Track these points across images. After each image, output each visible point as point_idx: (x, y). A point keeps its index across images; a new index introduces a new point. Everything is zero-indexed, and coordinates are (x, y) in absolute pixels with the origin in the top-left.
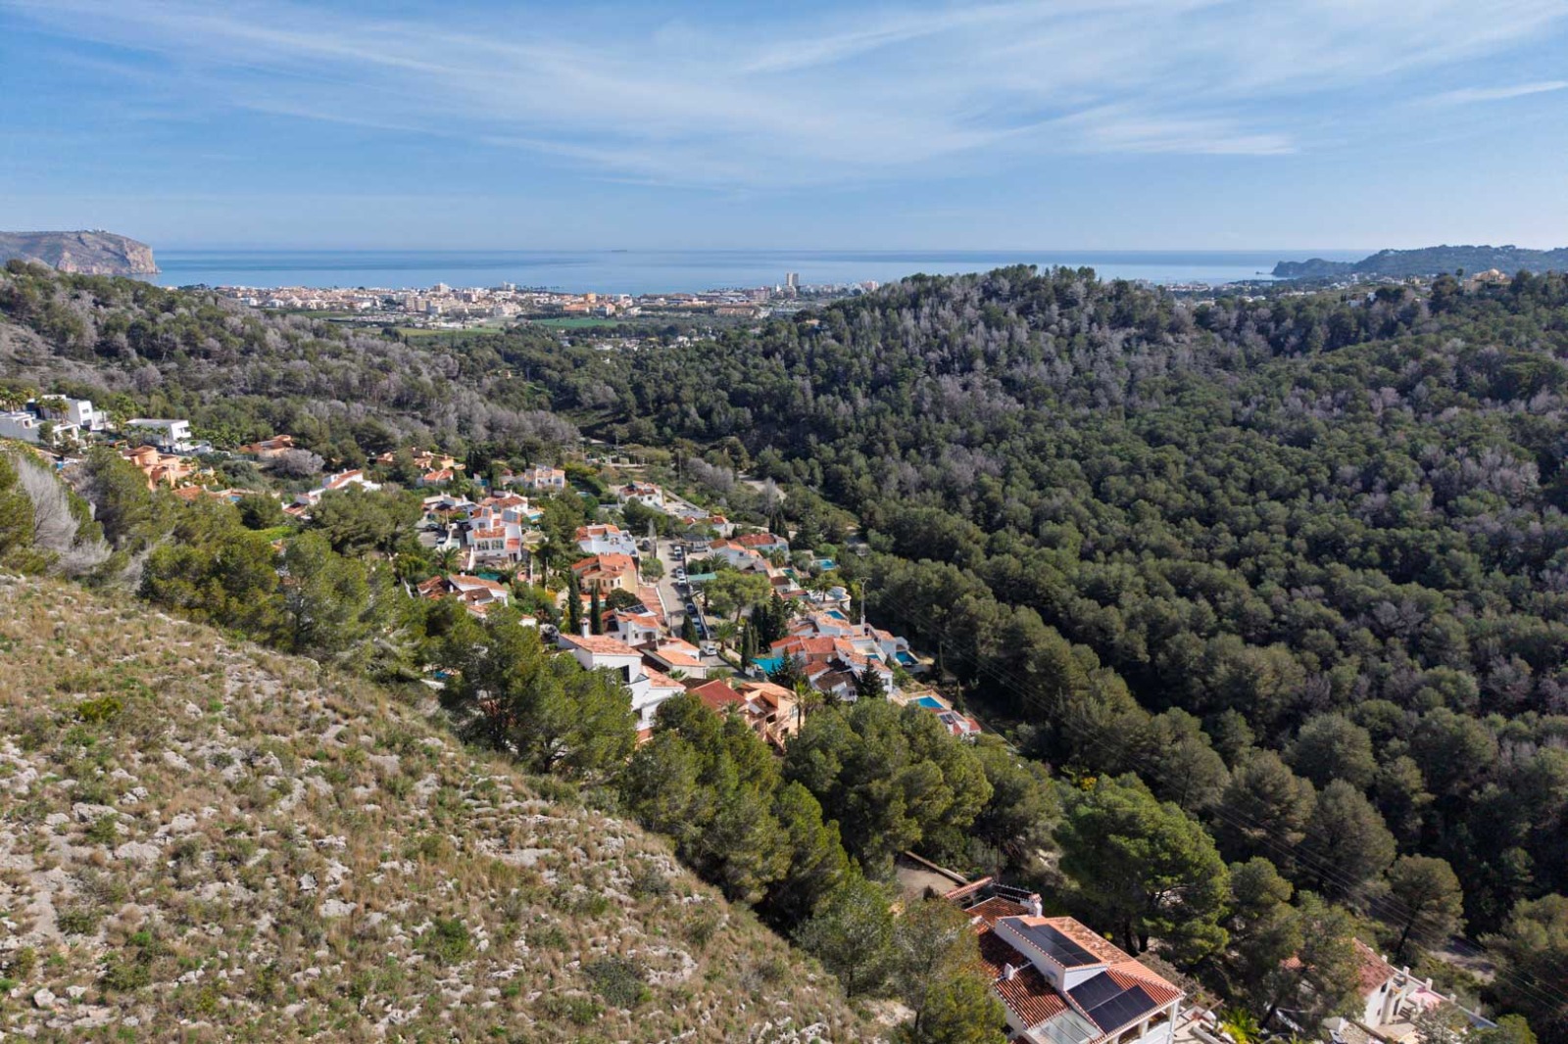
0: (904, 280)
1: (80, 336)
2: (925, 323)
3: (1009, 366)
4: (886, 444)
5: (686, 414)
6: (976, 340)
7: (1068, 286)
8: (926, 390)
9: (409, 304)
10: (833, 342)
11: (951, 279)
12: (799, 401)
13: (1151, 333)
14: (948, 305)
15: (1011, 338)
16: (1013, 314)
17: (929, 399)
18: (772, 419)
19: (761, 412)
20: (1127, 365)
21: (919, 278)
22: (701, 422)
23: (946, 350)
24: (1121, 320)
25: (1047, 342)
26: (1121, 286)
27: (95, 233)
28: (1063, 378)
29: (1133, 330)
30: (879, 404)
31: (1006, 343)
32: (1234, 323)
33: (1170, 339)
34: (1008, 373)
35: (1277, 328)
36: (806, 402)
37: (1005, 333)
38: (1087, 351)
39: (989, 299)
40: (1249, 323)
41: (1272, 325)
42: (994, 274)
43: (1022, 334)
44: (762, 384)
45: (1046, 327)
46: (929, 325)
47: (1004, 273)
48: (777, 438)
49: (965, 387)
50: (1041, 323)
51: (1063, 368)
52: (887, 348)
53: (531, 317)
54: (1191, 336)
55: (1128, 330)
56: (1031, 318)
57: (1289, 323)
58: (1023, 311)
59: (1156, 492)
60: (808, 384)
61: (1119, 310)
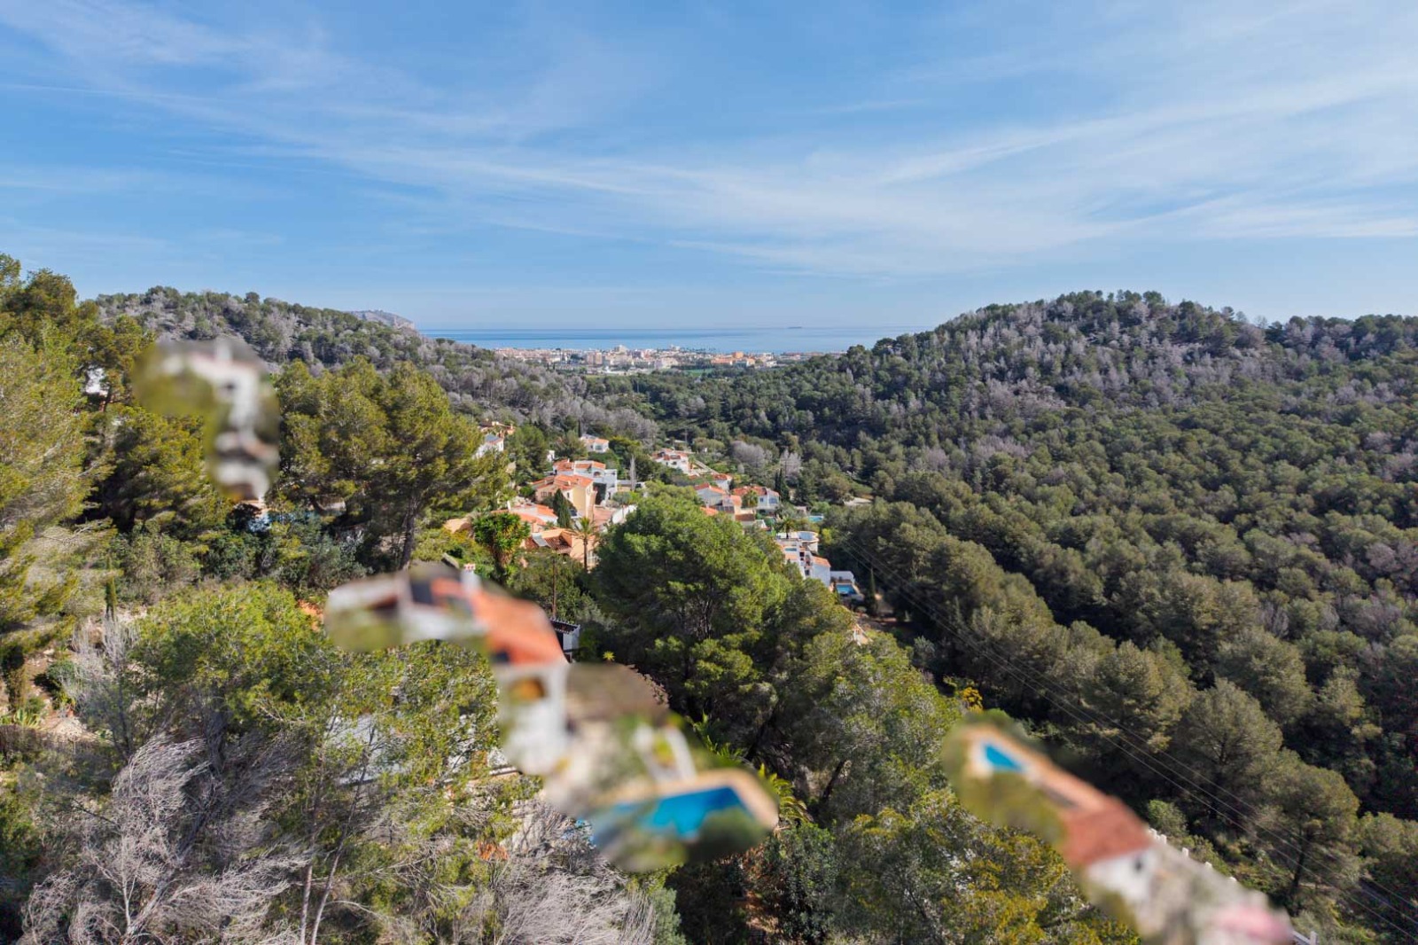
0: (979, 310)
1: (277, 344)
2: (987, 340)
3: (1063, 375)
4: (927, 436)
5: (757, 417)
6: (1033, 352)
7: (1131, 307)
8: (975, 392)
9: (589, 359)
10: (901, 359)
11: (1019, 306)
12: (858, 405)
13: (1216, 347)
14: (1013, 326)
15: (1068, 351)
16: (1072, 331)
17: (976, 400)
18: (833, 421)
19: (822, 414)
20: (1187, 376)
21: (992, 308)
22: (768, 423)
23: (1002, 360)
24: (1185, 336)
25: (1105, 355)
26: (1187, 306)
27: (376, 312)
28: (1117, 385)
29: (1198, 345)
30: (929, 404)
31: (1062, 355)
32: (1309, 338)
33: (1238, 353)
34: (1062, 380)
35: (1357, 343)
36: (864, 407)
37: (1062, 346)
38: (1147, 363)
39: (1052, 320)
40: (1326, 338)
41: (1352, 341)
42: (1061, 300)
43: (1079, 346)
44: (826, 391)
45: (1106, 342)
46: (991, 343)
47: (1070, 298)
48: (836, 438)
49: (1017, 393)
50: (1101, 340)
51: (1119, 377)
52: (949, 361)
53: (682, 368)
54: (1260, 351)
55: (1191, 345)
56: (1093, 335)
57: (1370, 337)
58: (1086, 330)
59: (1169, 463)
60: (868, 390)
61: (1183, 327)
